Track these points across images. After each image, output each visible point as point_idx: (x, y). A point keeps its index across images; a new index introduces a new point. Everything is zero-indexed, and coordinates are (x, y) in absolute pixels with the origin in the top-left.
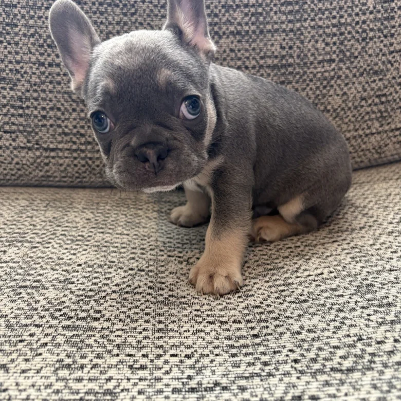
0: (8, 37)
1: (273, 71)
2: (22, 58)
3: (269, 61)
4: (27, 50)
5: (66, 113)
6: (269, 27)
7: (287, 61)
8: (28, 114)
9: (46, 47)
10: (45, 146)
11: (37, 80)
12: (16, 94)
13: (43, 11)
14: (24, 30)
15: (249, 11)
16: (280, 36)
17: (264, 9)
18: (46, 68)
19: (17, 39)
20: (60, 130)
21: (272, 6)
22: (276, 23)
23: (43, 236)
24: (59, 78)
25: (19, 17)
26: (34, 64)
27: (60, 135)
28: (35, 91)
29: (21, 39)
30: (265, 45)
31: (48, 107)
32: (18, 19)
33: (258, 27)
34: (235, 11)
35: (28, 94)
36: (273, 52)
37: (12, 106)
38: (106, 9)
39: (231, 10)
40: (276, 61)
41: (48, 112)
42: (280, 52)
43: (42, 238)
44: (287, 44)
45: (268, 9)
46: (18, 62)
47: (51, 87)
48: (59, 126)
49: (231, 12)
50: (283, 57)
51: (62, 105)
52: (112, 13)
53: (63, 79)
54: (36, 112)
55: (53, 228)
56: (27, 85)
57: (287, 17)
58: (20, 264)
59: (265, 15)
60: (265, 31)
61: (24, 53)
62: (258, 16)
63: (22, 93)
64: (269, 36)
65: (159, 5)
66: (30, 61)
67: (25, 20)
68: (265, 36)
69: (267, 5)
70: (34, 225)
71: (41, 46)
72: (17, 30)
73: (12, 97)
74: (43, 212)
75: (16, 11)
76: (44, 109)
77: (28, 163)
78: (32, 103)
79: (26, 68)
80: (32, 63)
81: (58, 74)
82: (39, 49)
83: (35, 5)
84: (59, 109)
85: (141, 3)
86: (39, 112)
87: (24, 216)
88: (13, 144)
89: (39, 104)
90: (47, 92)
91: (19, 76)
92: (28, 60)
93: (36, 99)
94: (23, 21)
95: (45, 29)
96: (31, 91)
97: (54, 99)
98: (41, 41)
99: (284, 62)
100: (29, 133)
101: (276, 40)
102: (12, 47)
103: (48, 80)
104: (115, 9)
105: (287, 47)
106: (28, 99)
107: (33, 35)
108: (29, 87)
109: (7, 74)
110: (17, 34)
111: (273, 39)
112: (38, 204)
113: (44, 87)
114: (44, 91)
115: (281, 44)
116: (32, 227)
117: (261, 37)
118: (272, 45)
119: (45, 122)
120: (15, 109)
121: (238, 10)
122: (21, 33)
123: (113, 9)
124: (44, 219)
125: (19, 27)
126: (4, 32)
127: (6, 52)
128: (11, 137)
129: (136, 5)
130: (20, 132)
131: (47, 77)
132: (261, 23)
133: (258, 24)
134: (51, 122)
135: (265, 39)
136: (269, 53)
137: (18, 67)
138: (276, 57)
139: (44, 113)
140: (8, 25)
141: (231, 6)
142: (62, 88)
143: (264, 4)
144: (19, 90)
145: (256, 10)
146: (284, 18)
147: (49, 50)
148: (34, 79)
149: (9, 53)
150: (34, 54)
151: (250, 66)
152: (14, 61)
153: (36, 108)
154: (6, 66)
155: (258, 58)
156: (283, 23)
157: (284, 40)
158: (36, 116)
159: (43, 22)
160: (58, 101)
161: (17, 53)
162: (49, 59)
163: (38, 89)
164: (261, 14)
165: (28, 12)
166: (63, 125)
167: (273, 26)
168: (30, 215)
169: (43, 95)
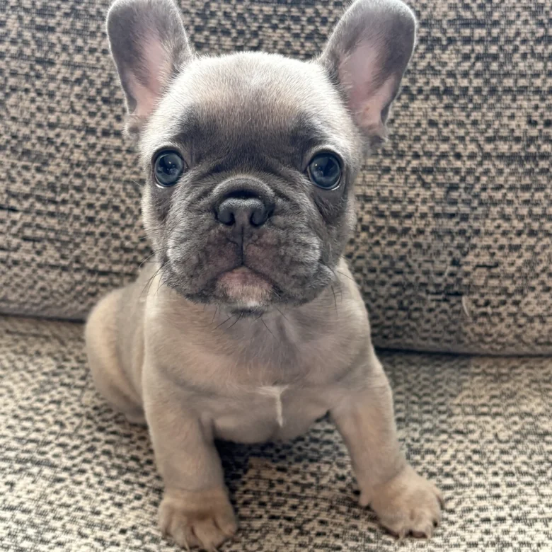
0: (38, 83)
1: (508, 165)
2: (58, 119)
3: (503, 147)
4: (68, 107)
5: (128, 216)
6: (509, 82)
7: (539, 147)
8: (63, 214)
9: (100, 103)
10: (91, 266)
11: (83, 158)
12: (46, 179)
13: (98, 39)
14: (65, 72)
15: (473, 50)
16: (529, 100)
17: (501, 48)
18: (98, 138)
19: (52, 86)
20: (116, 243)
21: (517, 43)
22: (523, 75)
23: (75, 453)
24: (118, 157)
25: (58, 49)
26: (79, 130)
27: (116, 250)
28: (78, 175)
29: (59, 88)
30: (499, 115)
31: (98, 204)
32: (57, 53)
33: (487, 82)
34: (444, 49)
35: (65, 181)
36: (513, 131)
37: (39, 199)
38: (207, 39)
39: (437, 47)
40: (516, 148)
41: (97, 213)
42: (526, 131)
43: (72, 458)
44: (542, 115)
45: (509, 48)
46: (52, 126)
47: (104, 170)
48: (116, 236)
49: (437, 51)
50: (532, 140)
51: (123, 201)
52: (216, 47)
53: (125, 159)
54: (77, 211)
55: (91, 434)
56: (65, 166)
57: (545, 66)
58: (33, 514)
59: (502, 60)
60: (500, 89)
61: (62, 112)
62: (490, 60)
63: (57, 178)
64: (507, 99)
65: (303, 35)
66: (71, 126)
67: (69, 54)
68: (499, 100)
69: (508, 41)
70: (62, 425)
71: (92, 100)
72: (52, 71)
73: (39, 183)
74: (77, 392)
75: (53, 38)
76: (90, 206)
77: (61, 290)
78: (72, 196)
79: (65, 136)
80: (75, 128)
81: (118, 150)
82: (88, 105)
83: (85, 28)
84: (116, 209)
85: (270, 30)
86: (83, 212)
87: (47, 398)
88: (38, 259)
89: (83, 198)
90: (98, 180)
91: (52, 150)
92: (68, 123)
93: (78, 189)
94: (64, 57)
95: (100, 71)
96: (71, 176)
97: (108, 191)
98: (93, 92)
99: (532, 149)
100: (65, 243)
101: (520, 108)
102: (44, 101)
103: (100, 158)
104: (223, 39)
105: (542, 122)
106: (65, 188)
107: (78, 81)
108: (68, 169)
109: (34, 145)
110: (52, 78)
111: (515, 105)
112: (73, 368)
113: (92, 169)
114: (92, 176)
115: (529, 116)
116: (56, 428)
117: (491, 101)
118: (512, 117)
119: (91, 228)
120: (44, 204)
121: (451, 47)
122: (60, 77)
123: (219, 40)
124: (79, 410)
125: (58, 66)
126: (32, 74)
127: (33, 107)
128: (34, 247)
129: (260, 33)
130: (51, 241)
131: (99, 153)
132: (493, 75)
133: (487, 76)
134: (102, 228)
135: (498, 105)
136: (504, 132)
137: (51, 134)
138: (518, 140)
139: (90, 213)
140: (39, 61)
141: (438, 40)
142: (124, 173)
143: (502, 39)
144: (51, 173)
145: (486, 49)
146: (539, 66)
147: (105, 108)
148: (77, 156)
149: (39, 109)
150: (79, 114)
151: (465, 154)
152: (45, 124)
153: (77, 204)
154: (32, 132)
155: (481, 139)
156: (537, 75)
157: (536, 107)
158: (77, 218)
159: (98, 60)
160: (116, 195)
161: (51, 110)
162: (104, 124)
163: (83, 174)
164: (495, 57)
165: (73, 41)
166: (122, 235)
167: (516, 82)
168: (57, 397)
169: (90, 183)
